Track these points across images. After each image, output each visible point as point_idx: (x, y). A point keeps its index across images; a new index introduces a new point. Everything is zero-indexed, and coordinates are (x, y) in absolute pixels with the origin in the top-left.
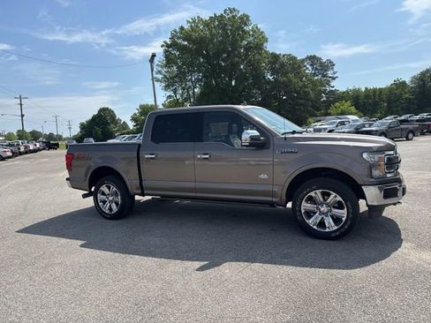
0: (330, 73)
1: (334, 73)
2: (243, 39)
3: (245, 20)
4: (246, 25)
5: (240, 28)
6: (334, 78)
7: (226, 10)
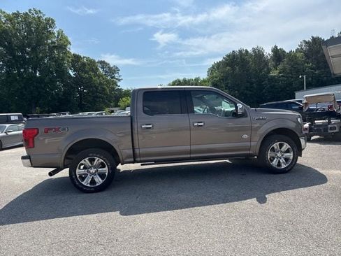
0: (116, 76)
1: (120, 76)
2: (48, 38)
3: (50, 22)
4: (50, 26)
5: (45, 28)
6: (119, 80)
7: (30, 10)
